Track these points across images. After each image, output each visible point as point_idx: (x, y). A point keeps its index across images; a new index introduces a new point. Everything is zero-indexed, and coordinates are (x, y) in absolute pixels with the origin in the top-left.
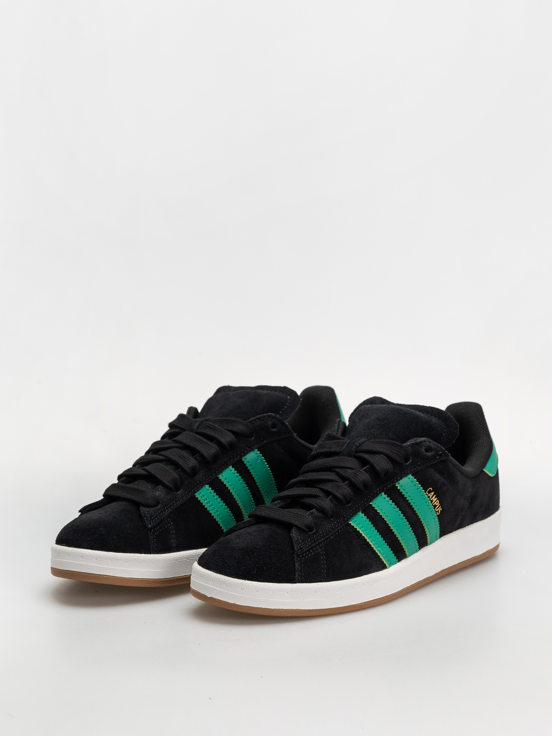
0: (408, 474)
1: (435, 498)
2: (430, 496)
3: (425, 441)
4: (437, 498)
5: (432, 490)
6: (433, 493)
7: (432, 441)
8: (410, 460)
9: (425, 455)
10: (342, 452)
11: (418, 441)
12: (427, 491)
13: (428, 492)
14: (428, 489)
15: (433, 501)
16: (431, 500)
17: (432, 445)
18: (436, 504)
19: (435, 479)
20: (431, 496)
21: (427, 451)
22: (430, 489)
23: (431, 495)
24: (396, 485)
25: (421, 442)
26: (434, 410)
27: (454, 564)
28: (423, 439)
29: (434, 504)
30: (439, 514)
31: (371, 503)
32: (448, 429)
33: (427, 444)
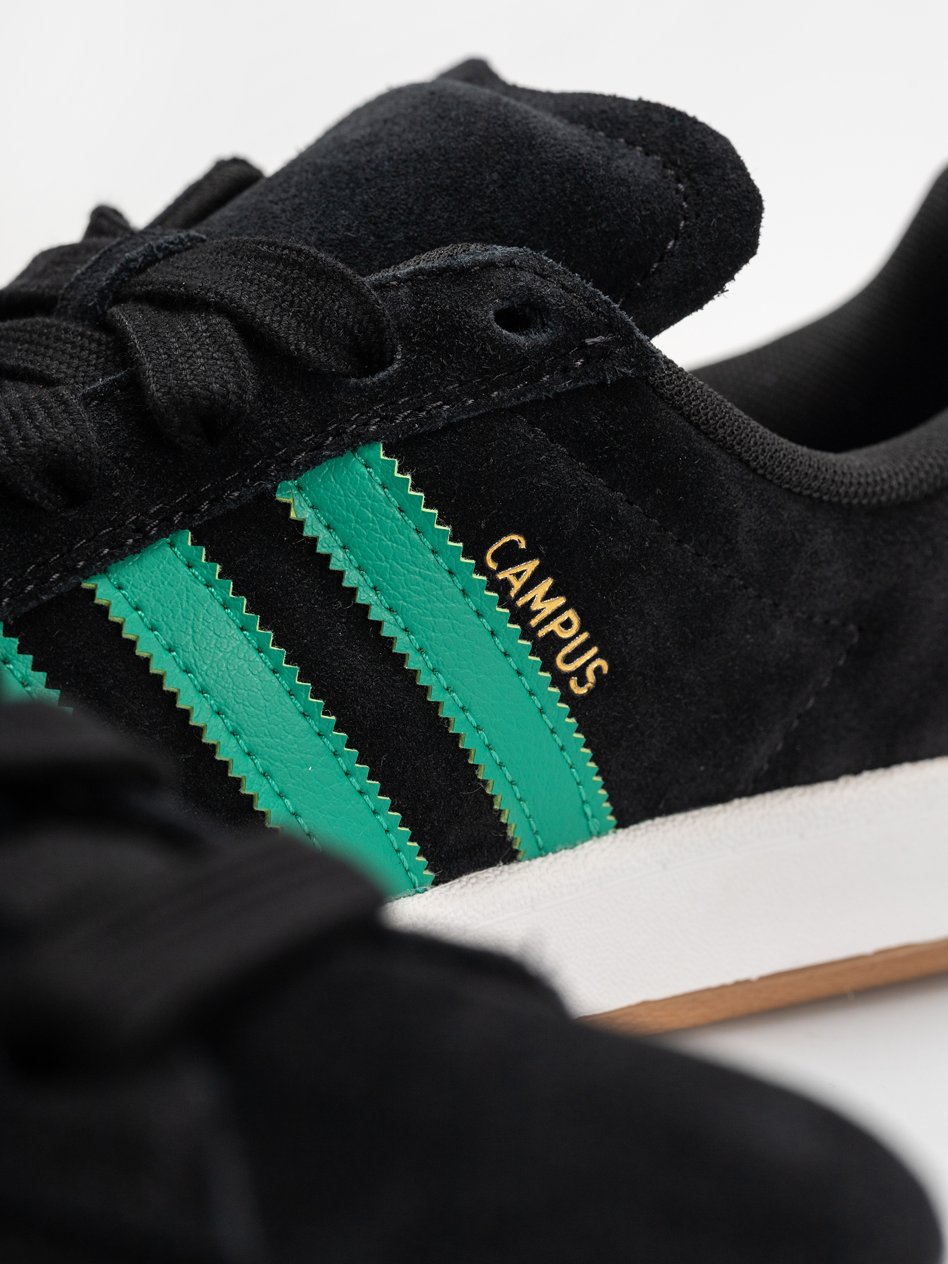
0: (365, 439)
1: (549, 595)
2: (513, 579)
3: (510, 265)
4: (561, 601)
5: (523, 545)
6: (530, 567)
7: (559, 267)
8: (391, 363)
9: (492, 340)
10: (63, 299)
11: (465, 259)
12: (495, 547)
13: (494, 557)
14: (499, 539)
15: (539, 612)
16: (521, 602)
17: (549, 290)
18: (565, 634)
19: (545, 483)
20: (517, 585)
21: (508, 319)
22: (513, 543)
23: (518, 575)
24: (280, 497)
25: (490, 265)
26: (656, 117)
27: (741, 976)
28: (499, 251)
29: (547, 629)
30: (591, 692)
31: (87, 585)
32: (698, 216)
33: (517, 280)
